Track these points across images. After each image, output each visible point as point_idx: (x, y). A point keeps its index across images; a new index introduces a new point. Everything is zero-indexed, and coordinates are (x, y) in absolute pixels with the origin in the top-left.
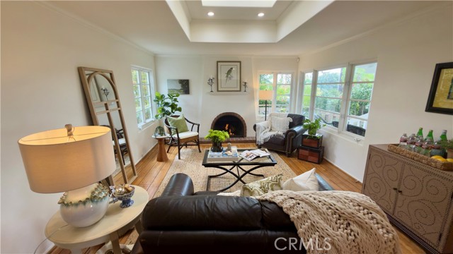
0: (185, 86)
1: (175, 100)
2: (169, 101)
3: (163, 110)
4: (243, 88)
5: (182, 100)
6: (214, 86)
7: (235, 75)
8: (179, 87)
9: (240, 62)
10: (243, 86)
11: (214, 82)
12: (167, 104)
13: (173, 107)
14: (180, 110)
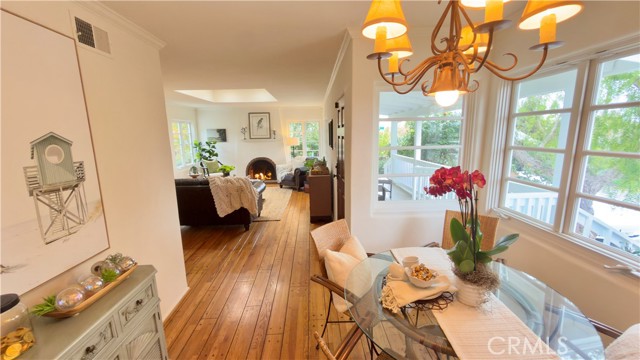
0: (223, 135)
1: (214, 147)
2: (208, 148)
3: (201, 155)
4: (273, 135)
5: (219, 147)
6: (247, 134)
7: (265, 124)
8: (217, 135)
9: (269, 113)
10: (272, 134)
11: (247, 131)
12: (204, 150)
13: (212, 153)
14: (216, 155)
